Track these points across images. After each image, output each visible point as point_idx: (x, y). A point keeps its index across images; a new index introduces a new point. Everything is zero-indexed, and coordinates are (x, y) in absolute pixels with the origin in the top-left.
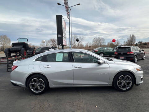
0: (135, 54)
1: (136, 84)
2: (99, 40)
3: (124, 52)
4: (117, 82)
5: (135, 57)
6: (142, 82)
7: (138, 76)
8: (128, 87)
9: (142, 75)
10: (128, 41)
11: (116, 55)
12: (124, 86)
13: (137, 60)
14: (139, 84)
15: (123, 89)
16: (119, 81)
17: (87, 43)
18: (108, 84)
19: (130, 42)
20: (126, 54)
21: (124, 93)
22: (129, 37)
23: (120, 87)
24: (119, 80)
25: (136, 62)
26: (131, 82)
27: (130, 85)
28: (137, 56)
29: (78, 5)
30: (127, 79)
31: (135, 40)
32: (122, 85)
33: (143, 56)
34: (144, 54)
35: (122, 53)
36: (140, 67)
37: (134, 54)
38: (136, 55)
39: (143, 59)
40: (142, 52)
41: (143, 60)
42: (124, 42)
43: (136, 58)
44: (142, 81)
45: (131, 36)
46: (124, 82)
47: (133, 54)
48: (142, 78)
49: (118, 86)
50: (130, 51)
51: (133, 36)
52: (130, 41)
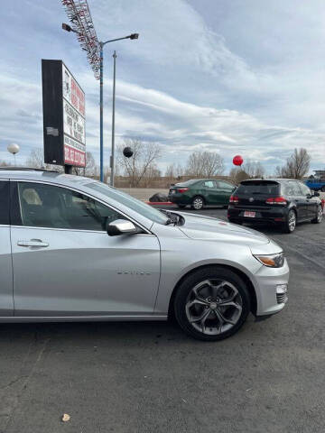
0: (291, 205)
1: (258, 314)
2: (206, 159)
3: (259, 198)
4: (187, 307)
5: (292, 213)
6: (281, 306)
7: (266, 286)
8: (225, 323)
9: (280, 282)
10: (287, 167)
11: (232, 204)
12: (212, 323)
13: (298, 225)
14: (269, 316)
15: (207, 331)
16: (195, 301)
17: (171, 167)
18: (153, 314)
19: (294, 171)
20: (263, 203)
21: (209, 346)
22: (290, 156)
23: (199, 323)
24: (193, 297)
25: (292, 228)
26: (239, 307)
27: (235, 319)
28: (298, 210)
29: (133, 37)
30: (226, 294)
31: (307, 164)
32: (206, 315)
33: (316, 213)
34: (320, 207)
35: (251, 199)
36: (281, 250)
37: (288, 203)
38: (293, 208)
39: (315, 221)
40: (313, 199)
41: (315, 226)
42: (278, 169)
43: (293, 217)
44: (279, 303)
45: (298, 152)
46: (214, 305)
47: (285, 203)
48: (280, 291)
49: (191, 319)
50: (276, 194)
51: (303, 153)
52: (293, 166)
